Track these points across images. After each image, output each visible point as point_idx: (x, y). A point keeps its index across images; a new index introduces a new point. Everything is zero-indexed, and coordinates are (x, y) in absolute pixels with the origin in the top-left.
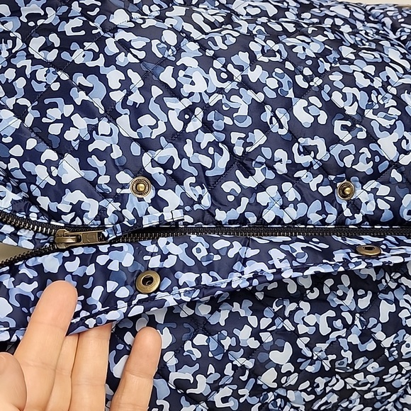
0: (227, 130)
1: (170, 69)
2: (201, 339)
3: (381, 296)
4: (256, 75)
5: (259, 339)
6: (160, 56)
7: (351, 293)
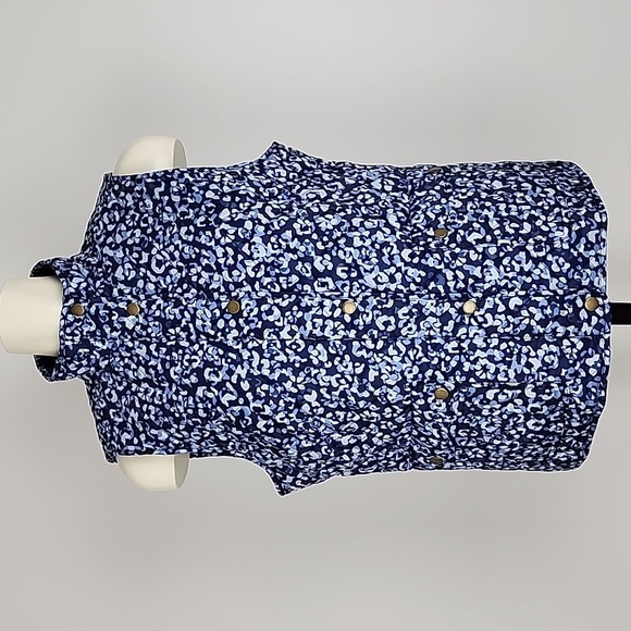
0: (277, 276)
1: (247, 245)
2: (265, 387)
3: (370, 366)
4: (294, 244)
5: (297, 388)
6: (242, 237)
7: (350, 364)
